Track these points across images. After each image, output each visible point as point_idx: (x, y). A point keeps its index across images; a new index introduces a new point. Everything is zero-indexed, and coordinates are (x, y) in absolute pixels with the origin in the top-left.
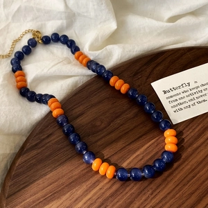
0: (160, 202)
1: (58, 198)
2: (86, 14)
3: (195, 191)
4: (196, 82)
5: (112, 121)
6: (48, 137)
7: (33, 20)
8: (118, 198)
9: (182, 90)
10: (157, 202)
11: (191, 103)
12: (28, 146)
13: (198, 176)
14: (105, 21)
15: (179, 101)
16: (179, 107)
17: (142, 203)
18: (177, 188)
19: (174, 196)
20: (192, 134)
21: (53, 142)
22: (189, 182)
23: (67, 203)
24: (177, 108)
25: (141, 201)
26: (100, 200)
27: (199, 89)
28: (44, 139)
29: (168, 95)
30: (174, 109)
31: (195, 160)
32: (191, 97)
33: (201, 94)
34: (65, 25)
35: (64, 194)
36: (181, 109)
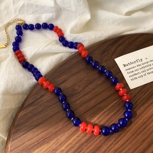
0: (121, 146)
1: (48, 142)
2: (69, 9)
3: (147, 138)
4: (146, 58)
5: (87, 86)
6: (41, 97)
7: (33, 13)
8: (91, 143)
9: (137, 64)
10: (119, 146)
11: (143, 74)
12: (27, 103)
13: (148, 127)
14: (82, 14)
15: (135, 73)
16: (135, 76)
17: (108, 147)
18: (133, 137)
19: (131, 142)
20: (144, 97)
21: (45, 101)
22: (141, 132)
23: (54, 147)
24: (133, 77)
25: (107, 146)
26: (78, 145)
27: (149, 64)
28: (38, 99)
29: (127, 67)
30: (131, 78)
31: (146, 116)
32: (143, 69)
33: (150, 67)
34: (54, 17)
35: (53, 140)
36: (136, 78)
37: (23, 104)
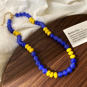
0: (69, 81)
1: (25, 81)
2: (35, 2)
3: (84, 76)
4: (82, 29)
5: (47, 47)
6: (20, 55)
7: (14, 6)
8: (51, 81)
9: (76, 32)
10: (67, 82)
11: (80, 38)
12: (12, 59)
13: (84, 69)
14: (43, 5)
15: (75, 38)
16: (75, 40)
17: (61, 83)
18: (76, 75)
19: (75, 79)
20: (81, 51)
21: (22, 57)
22: (80, 72)
23: (29, 84)
24: (74, 40)
25: (61, 82)
26: (43, 82)
27: (83, 32)
28: (18, 56)
29: (70, 35)
30: (73, 41)
31: (83, 63)
32: (80, 36)
33: (84, 34)
34: (27, 7)
35: (28, 80)
36: (76, 41)
37: (10, 60)
